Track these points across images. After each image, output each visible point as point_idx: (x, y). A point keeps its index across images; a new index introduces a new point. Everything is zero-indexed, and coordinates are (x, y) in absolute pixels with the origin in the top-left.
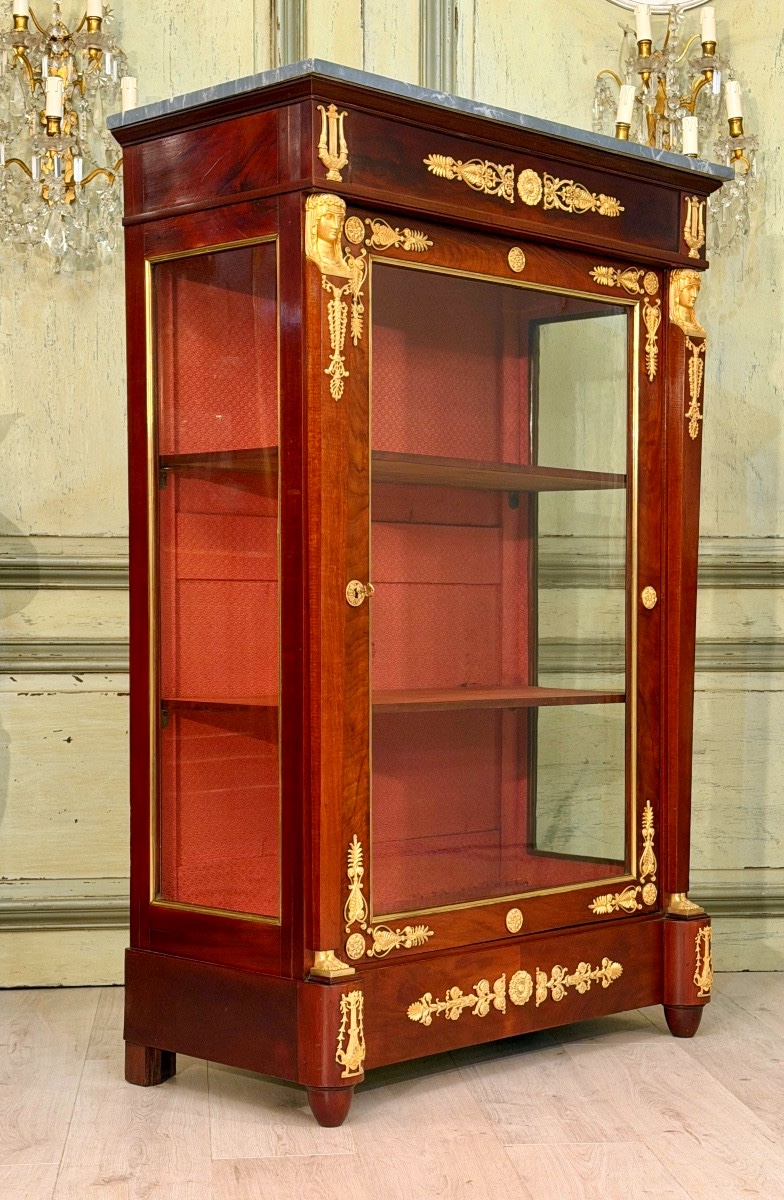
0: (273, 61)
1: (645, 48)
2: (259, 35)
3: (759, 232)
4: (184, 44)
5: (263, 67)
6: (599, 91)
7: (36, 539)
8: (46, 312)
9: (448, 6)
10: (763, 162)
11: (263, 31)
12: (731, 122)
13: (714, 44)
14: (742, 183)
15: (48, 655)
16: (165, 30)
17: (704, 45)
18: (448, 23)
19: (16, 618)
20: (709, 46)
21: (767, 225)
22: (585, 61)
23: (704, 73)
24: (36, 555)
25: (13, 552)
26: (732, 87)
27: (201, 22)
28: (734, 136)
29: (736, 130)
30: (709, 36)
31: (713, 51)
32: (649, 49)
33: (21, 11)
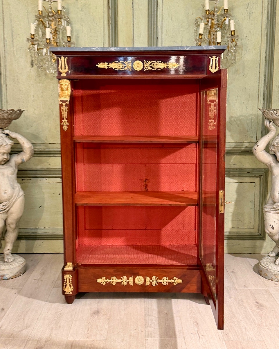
1: (207, 12)
3: (240, 60)
4: (85, 14)
6: (196, 23)
7: (50, 144)
8: (51, 87)
9: (155, 1)
10: (242, 40)
11: (106, 10)
12: (232, 31)
13: (227, 9)
14: (234, 48)
15: (54, 173)
17: (224, 10)
18: (155, 5)
19: (46, 163)
20: (226, 10)
21: (242, 58)
22: (193, 14)
23: (225, 18)
24: (50, 148)
25: (45, 147)
26: (232, 22)
27: (90, 8)
28: (232, 35)
29: (233, 34)
30: (226, 7)
31: (227, 12)
32: (209, 12)
33: (40, 9)
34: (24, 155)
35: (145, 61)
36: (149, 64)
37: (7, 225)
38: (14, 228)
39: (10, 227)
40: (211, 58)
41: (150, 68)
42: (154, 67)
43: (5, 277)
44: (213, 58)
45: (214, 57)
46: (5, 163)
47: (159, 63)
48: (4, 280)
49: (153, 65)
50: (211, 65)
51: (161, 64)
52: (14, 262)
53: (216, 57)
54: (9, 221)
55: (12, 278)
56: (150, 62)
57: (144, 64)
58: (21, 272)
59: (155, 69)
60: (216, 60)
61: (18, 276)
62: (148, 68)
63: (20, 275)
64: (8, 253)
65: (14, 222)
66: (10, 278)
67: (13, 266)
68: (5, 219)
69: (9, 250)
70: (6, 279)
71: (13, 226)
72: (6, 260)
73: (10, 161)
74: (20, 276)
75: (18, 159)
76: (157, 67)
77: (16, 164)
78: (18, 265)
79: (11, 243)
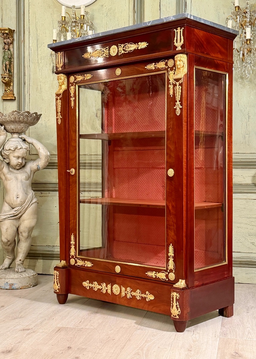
0: (134, 23)
1: (237, 9)
2: (130, 15)
4: (110, 20)
5: (131, 24)
9: (184, 1)
11: (131, 14)
16: (105, 16)
18: (183, 6)
22: (224, 13)
27: (115, 13)
32: (238, 9)
33: (63, 15)
34: (40, 161)
35: (119, 45)
36: (122, 47)
37: (19, 233)
38: (26, 237)
39: (22, 235)
40: (175, 30)
41: (123, 52)
42: (126, 50)
43: (14, 286)
44: (178, 31)
45: (179, 28)
46: (20, 169)
47: (130, 45)
48: (12, 289)
49: (126, 47)
50: (175, 38)
51: (132, 45)
52: (25, 273)
53: (181, 29)
54: (22, 229)
55: (21, 289)
56: (123, 45)
57: (118, 48)
58: (32, 284)
59: (127, 52)
60: (181, 31)
61: (27, 287)
62: (121, 52)
63: (29, 286)
64: (20, 264)
65: (26, 230)
66: (19, 288)
67: (23, 276)
68: (17, 227)
69: (20, 260)
70: (15, 288)
71: (25, 234)
72: (16, 270)
73: (25, 167)
74: (30, 288)
75: (33, 166)
76: (129, 49)
77: (31, 171)
78: (28, 276)
79: (23, 253)
